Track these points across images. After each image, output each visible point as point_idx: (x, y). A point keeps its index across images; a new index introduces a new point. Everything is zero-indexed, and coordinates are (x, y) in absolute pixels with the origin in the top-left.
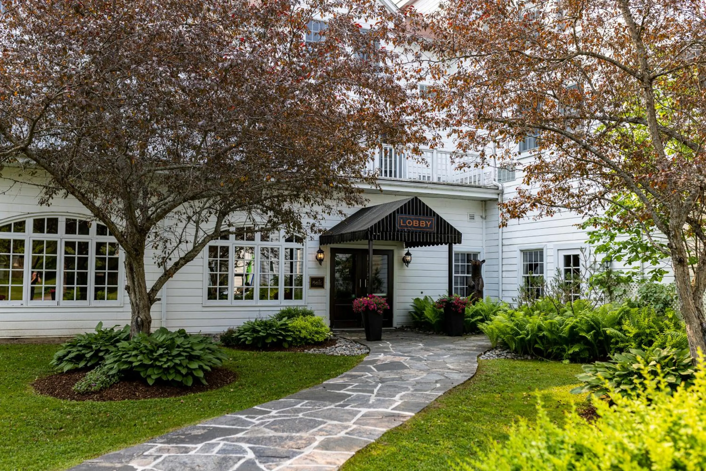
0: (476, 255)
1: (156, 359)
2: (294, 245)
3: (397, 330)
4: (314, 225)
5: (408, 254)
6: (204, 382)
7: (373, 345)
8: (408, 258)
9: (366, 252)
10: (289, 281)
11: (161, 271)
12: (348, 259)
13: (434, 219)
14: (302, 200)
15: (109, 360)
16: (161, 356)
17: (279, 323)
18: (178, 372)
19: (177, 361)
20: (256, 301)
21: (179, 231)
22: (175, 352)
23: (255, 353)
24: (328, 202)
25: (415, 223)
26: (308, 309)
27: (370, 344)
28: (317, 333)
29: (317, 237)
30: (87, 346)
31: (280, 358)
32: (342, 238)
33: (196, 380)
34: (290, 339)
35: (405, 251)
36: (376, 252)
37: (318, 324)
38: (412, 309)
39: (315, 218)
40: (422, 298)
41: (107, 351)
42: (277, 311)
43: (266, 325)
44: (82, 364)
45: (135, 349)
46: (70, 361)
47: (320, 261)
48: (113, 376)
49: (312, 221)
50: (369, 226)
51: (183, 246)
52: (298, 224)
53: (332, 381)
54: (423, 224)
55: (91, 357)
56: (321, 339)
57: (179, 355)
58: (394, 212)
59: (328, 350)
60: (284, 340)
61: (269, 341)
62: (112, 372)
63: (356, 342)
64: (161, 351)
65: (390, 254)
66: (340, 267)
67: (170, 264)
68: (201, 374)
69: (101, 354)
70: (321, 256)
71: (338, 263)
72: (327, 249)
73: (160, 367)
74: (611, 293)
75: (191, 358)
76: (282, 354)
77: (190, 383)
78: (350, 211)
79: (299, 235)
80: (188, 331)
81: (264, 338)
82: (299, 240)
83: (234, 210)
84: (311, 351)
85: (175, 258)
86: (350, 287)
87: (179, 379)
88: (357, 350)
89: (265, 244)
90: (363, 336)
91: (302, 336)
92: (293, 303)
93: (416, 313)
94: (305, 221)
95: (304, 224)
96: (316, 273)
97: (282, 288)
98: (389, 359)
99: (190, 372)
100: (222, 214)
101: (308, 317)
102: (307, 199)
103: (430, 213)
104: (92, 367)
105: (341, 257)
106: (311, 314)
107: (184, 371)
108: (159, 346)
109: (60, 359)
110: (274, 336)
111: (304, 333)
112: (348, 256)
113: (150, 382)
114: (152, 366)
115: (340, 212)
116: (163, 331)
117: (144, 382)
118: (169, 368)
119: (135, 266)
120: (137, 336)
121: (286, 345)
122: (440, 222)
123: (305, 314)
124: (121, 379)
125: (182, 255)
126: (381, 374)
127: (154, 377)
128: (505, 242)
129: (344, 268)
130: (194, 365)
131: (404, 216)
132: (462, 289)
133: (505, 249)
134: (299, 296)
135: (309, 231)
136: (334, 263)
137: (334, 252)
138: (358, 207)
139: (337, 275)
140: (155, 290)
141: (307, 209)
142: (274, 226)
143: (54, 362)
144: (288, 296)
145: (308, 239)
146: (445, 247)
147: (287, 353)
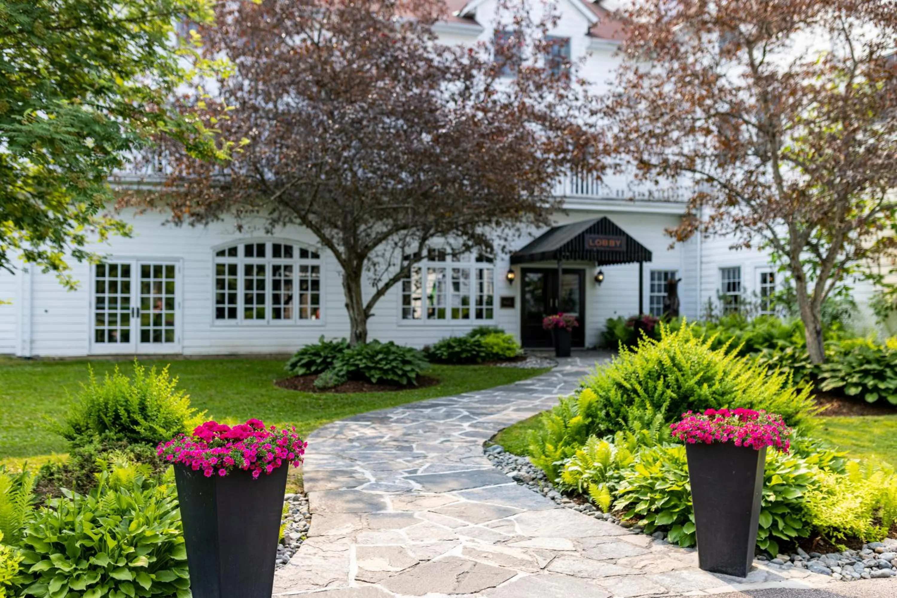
0: (673, 274)
1: (377, 362)
2: (484, 265)
3: (589, 349)
4: (504, 247)
5: (600, 273)
6: (415, 383)
7: (561, 360)
8: (601, 277)
9: (555, 272)
10: (480, 302)
11: (374, 291)
12: (539, 279)
13: (624, 239)
14: (494, 225)
15: (338, 364)
16: (381, 360)
17: (473, 340)
18: (395, 373)
19: (394, 364)
20: (448, 320)
21: (388, 255)
22: (391, 357)
23: (451, 367)
24: (518, 225)
25: (604, 243)
26: (500, 328)
27: (559, 360)
28: (509, 349)
29: (507, 257)
30: (317, 354)
31: (475, 370)
32: (532, 258)
33: (409, 380)
34: (483, 354)
35: (598, 269)
36: (566, 271)
37: (508, 340)
38: (605, 329)
39: (506, 240)
40: (615, 318)
41: (334, 357)
42: (469, 330)
43: (461, 342)
44: (313, 369)
45: (358, 354)
46: (303, 366)
47: (511, 281)
48: (343, 376)
49: (502, 243)
50: (558, 246)
51: (392, 269)
52: (489, 246)
53: (522, 382)
54: (612, 243)
55: (321, 363)
56: (512, 355)
57: (395, 359)
58: (583, 233)
59: (519, 365)
60: (478, 355)
61: (464, 355)
62: (341, 373)
63: (546, 358)
64: (380, 356)
65: (581, 274)
66: (531, 288)
67: (381, 285)
68: (413, 375)
69: (329, 360)
70: (510, 276)
71: (528, 284)
72: (517, 268)
73: (381, 369)
74: (790, 308)
75: (405, 362)
76: (476, 367)
77: (405, 382)
78: (538, 233)
79: (491, 256)
80: (396, 343)
81: (459, 353)
82: (490, 260)
83: (432, 235)
84: (504, 365)
85: (385, 279)
86: (542, 309)
87: (396, 378)
88: (546, 364)
89: (456, 265)
90: (553, 354)
91: (494, 351)
92: (484, 322)
93: (608, 333)
94: (497, 244)
95: (495, 247)
96: (507, 293)
97: (473, 308)
98: (575, 369)
99: (405, 373)
100: (424, 239)
101: (500, 335)
102: (498, 224)
103: (619, 232)
104: (322, 371)
105: (534, 277)
106: (502, 332)
107: (400, 372)
108: (378, 353)
109: (294, 365)
110: (469, 351)
111: (496, 349)
112: (540, 275)
113: (374, 380)
114: (375, 368)
115: (530, 234)
116: (376, 342)
117: (368, 380)
118: (387, 370)
119: (353, 286)
120: (357, 346)
121: (479, 360)
122: (630, 240)
123: (496, 332)
124: (349, 379)
125: (391, 276)
126: (566, 378)
127: (377, 376)
128: (704, 260)
129: (535, 289)
130: (408, 368)
131: (593, 236)
132: (658, 309)
133: (704, 266)
134: (490, 316)
135: (500, 252)
136: (524, 284)
137: (524, 272)
138: (545, 229)
139: (528, 296)
140: (370, 306)
141: (499, 231)
142: (468, 248)
143: (287, 367)
144: (479, 315)
145: (498, 258)
146: (636, 265)
147: (481, 366)
